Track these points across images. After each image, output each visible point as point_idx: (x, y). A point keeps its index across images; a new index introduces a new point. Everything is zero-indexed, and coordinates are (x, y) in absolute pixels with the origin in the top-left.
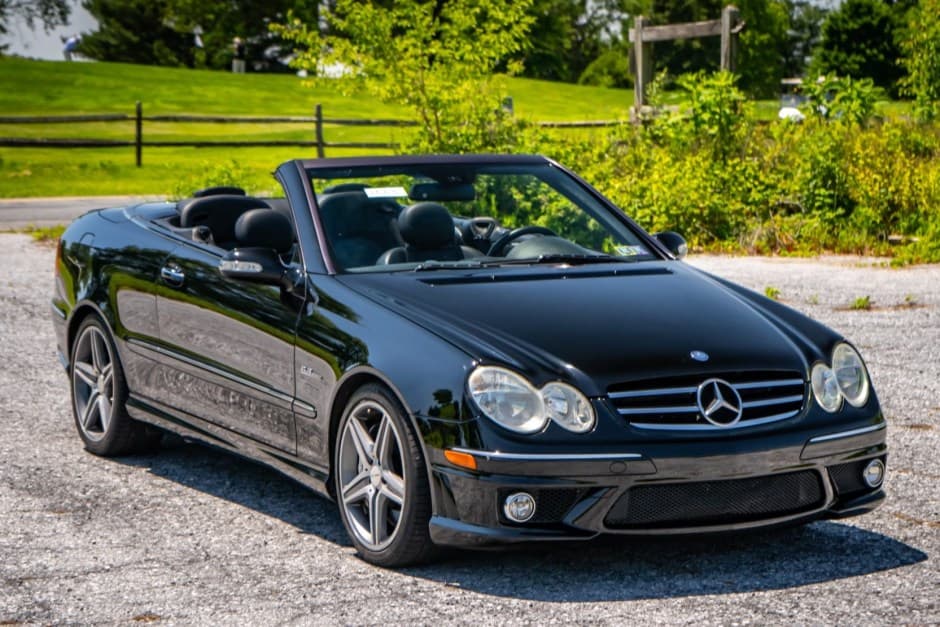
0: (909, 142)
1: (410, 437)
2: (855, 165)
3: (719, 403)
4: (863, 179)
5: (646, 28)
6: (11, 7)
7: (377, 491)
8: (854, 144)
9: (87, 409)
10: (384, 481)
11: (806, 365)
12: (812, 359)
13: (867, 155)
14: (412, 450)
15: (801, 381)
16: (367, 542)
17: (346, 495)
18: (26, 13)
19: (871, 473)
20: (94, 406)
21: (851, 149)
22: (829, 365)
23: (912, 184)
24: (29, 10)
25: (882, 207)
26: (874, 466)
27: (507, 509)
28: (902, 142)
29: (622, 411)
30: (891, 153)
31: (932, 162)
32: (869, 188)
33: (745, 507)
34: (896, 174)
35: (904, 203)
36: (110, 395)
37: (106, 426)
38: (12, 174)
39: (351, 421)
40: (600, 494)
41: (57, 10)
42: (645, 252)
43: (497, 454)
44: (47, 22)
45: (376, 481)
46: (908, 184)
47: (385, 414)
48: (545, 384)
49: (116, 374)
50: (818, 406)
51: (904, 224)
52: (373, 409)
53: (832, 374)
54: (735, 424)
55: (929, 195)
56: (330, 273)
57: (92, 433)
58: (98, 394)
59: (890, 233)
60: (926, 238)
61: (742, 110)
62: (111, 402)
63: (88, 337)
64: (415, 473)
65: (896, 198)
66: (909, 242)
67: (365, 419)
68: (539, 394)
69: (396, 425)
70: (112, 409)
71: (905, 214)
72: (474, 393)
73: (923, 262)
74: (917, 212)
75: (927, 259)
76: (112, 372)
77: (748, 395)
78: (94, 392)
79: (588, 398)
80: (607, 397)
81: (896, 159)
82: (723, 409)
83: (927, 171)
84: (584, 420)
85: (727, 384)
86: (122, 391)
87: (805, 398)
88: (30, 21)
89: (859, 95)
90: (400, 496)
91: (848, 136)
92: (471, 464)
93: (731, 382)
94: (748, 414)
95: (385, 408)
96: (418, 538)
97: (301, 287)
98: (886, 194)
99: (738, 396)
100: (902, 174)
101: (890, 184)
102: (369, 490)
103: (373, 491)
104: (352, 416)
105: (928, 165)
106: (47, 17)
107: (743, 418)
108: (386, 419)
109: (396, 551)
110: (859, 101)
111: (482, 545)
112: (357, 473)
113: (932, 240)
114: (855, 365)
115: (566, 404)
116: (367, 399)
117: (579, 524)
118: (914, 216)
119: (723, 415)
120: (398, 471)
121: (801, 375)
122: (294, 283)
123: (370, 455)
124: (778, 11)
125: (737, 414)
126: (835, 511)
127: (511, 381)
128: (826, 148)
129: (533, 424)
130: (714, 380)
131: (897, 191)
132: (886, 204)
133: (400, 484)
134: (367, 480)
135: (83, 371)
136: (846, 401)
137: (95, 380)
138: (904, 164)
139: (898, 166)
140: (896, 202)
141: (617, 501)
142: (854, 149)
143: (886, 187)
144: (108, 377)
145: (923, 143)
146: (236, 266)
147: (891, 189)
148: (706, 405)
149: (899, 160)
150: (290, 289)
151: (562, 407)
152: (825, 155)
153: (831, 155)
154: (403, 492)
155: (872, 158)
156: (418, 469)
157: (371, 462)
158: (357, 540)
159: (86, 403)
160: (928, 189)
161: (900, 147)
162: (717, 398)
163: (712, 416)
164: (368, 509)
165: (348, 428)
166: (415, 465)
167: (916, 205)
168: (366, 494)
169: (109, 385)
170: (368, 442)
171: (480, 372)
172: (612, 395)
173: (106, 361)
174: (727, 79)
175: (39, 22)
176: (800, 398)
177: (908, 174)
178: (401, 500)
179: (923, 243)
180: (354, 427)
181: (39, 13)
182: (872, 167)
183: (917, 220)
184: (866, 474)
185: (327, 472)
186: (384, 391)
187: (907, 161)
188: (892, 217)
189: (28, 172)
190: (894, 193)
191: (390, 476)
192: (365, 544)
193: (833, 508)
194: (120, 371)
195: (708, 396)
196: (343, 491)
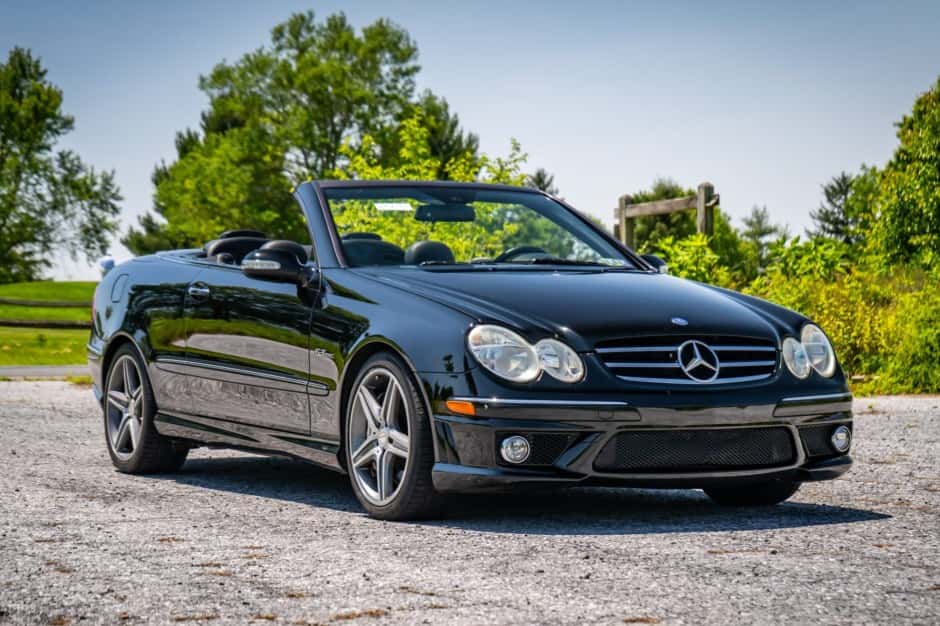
0: (869, 293)
1: (415, 394)
2: (820, 313)
3: (698, 361)
4: (828, 326)
5: (630, 206)
6: (57, 242)
7: (384, 451)
8: (819, 296)
9: (118, 433)
10: (391, 441)
11: (778, 337)
12: (784, 334)
13: (831, 304)
14: (417, 406)
15: (772, 349)
16: (374, 499)
17: (355, 461)
18: (70, 246)
19: (839, 439)
20: (125, 428)
21: (817, 299)
22: (799, 339)
23: (872, 328)
24: (73, 244)
25: (845, 351)
26: (840, 432)
27: (503, 452)
28: (863, 293)
29: (609, 365)
30: (853, 303)
31: (891, 308)
32: (833, 335)
33: (722, 457)
34: (858, 320)
35: (865, 346)
36: (139, 416)
37: (135, 445)
38: (54, 352)
39: (361, 391)
40: (592, 438)
41: (97, 245)
42: (629, 265)
43: (494, 400)
44: (90, 255)
45: (383, 440)
46: (869, 329)
47: (392, 377)
48: (538, 340)
49: (145, 394)
50: (790, 372)
51: (865, 365)
52: (380, 376)
53: (801, 348)
54: (712, 381)
55: (888, 338)
56: (343, 267)
57: (122, 454)
58: (129, 418)
59: (853, 374)
60: (887, 375)
61: (717, 275)
62: (140, 421)
63: (121, 367)
64: (419, 426)
65: (858, 342)
66: (870, 379)
67: (374, 388)
68: (533, 349)
69: (403, 388)
70: (141, 428)
71: (867, 356)
72: (473, 348)
73: (884, 394)
74: (877, 354)
75: (887, 392)
76: (142, 393)
77: (724, 356)
78: (125, 416)
79: (578, 353)
80: (595, 352)
81: (857, 307)
82: (701, 365)
83: (885, 316)
84: (574, 371)
85: (705, 345)
86: (151, 410)
87: (778, 364)
88: (74, 253)
89: (823, 256)
90: (406, 451)
91: (813, 289)
92: (470, 410)
93: (709, 344)
94: (724, 373)
95: (391, 371)
96: (422, 488)
97: (315, 283)
98: (848, 339)
99: (716, 357)
100: (863, 320)
101: (853, 331)
102: (377, 451)
103: (381, 452)
104: (362, 387)
105: (888, 312)
106: (89, 251)
107: (719, 377)
108: (393, 382)
109: (401, 503)
110: (823, 263)
111: (480, 486)
112: (366, 438)
113: (892, 376)
114: (821, 344)
115: (557, 359)
116: (375, 367)
117: (573, 468)
118: (875, 358)
119: (701, 372)
120: (403, 429)
121: (773, 343)
122: (308, 279)
123: (378, 419)
124: (748, 250)
125: (714, 372)
126: (807, 470)
127: (506, 338)
128: (792, 299)
129: (529, 375)
130: (694, 342)
131: (860, 336)
132: (849, 348)
133: (405, 440)
134: (375, 443)
135: (115, 399)
136: (814, 371)
137: (127, 405)
138: (865, 312)
139: (859, 314)
140: (858, 346)
141: (605, 446)
142: (819, 300)
143: (849, 332)
144: (138, 399)
145: (882, 293)
146: (257, 264)
147: (854, 334)
148: (686, 363)
149: (860, 308)
150: (305, 285)
151: (553, 362)
152: (793, 304)
153: (798, 305)
154: (408, 446)
155: (835, 307)
156: (422, 422)
157: (378, 426)
158: (366, 499)
159: (117, 427)
160: (887, 334)
161: (861, 297)
162: (696, 357)
163: (691, 372)
164: (375, 472)
165: (358, 398)
166: (420, 419)
167: (877, 347)
168: (374, 455)
169: (139, 407)
170: (375, 407)
171: (478, 331)
172: (599, 351)
173: (137, 384)
174: (702, 240)
175: (82, 255)
176: (772, 363)
177: (868, 320)
178: (406, 455)
179: (884, 379)
180: (364, 396)
181: (82, 247)
182: (836, 315)
183: (877, 362)
184: (834, 440)
185: (338, 443)
186: (391, 356)
187: (868, 308)
188: (855, 358)
189: (69, 351)
190: (855, 338)
191: (395, 434)
192: (372, 501)
193: (803, 466)
194: (149, 392)
195: (688, 355)
196: (353, 457)
